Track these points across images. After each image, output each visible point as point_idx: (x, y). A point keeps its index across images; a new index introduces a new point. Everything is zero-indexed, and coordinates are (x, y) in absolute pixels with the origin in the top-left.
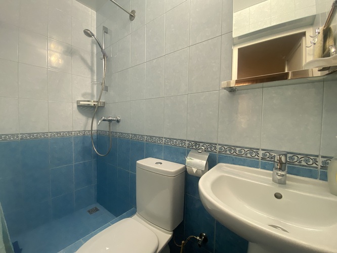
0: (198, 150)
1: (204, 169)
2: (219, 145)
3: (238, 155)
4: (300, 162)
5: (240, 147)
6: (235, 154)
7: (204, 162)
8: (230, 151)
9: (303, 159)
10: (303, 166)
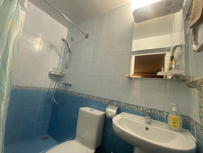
0: (113, 104)
1: (115, 115)
2: (123, 103)
3: (131, 109)
4: (157, 114)
5: (132, 105)
6: (130, 108)
7: (115, 111)
8: (128, 106)
9: (158, 113)
10: (159, 116)
